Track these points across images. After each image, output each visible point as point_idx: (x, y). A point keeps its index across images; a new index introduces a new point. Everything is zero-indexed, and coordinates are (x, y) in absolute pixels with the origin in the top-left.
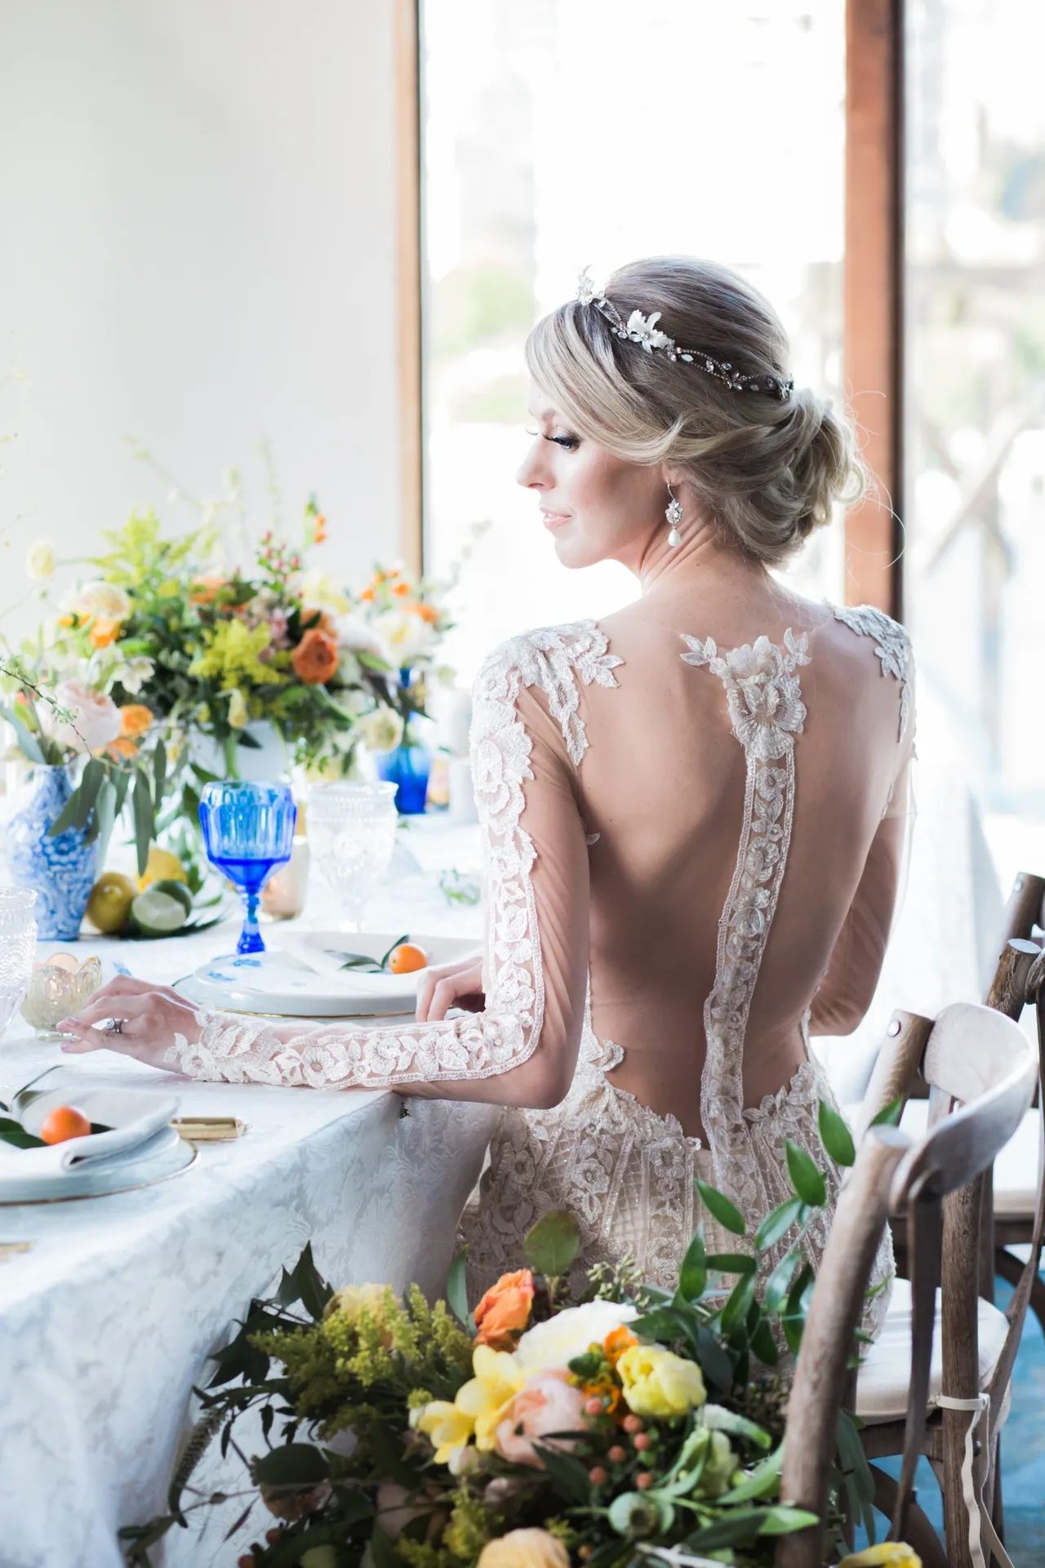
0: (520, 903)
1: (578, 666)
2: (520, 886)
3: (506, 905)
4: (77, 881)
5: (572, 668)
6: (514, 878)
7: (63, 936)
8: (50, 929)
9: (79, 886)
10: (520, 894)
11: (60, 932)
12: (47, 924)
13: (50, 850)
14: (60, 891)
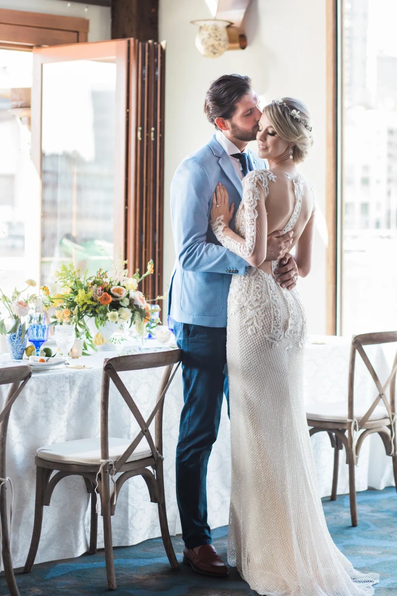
0: (253, 224)
1: (269, 176)
2: (254, 221)
3: (250, 225)
4: (18, 346)
5: (267, 177)
6: (253, 219)
7: (16, 358)
8: (13, 356)
9: (19, 347)
10: (253, 223)
11: (15, 357)
12: (12, 355)
13: (12, 338)
14: (14, 348)
